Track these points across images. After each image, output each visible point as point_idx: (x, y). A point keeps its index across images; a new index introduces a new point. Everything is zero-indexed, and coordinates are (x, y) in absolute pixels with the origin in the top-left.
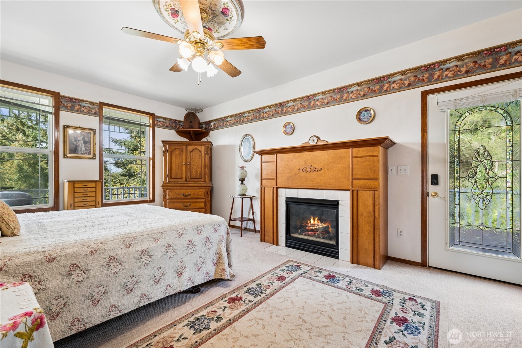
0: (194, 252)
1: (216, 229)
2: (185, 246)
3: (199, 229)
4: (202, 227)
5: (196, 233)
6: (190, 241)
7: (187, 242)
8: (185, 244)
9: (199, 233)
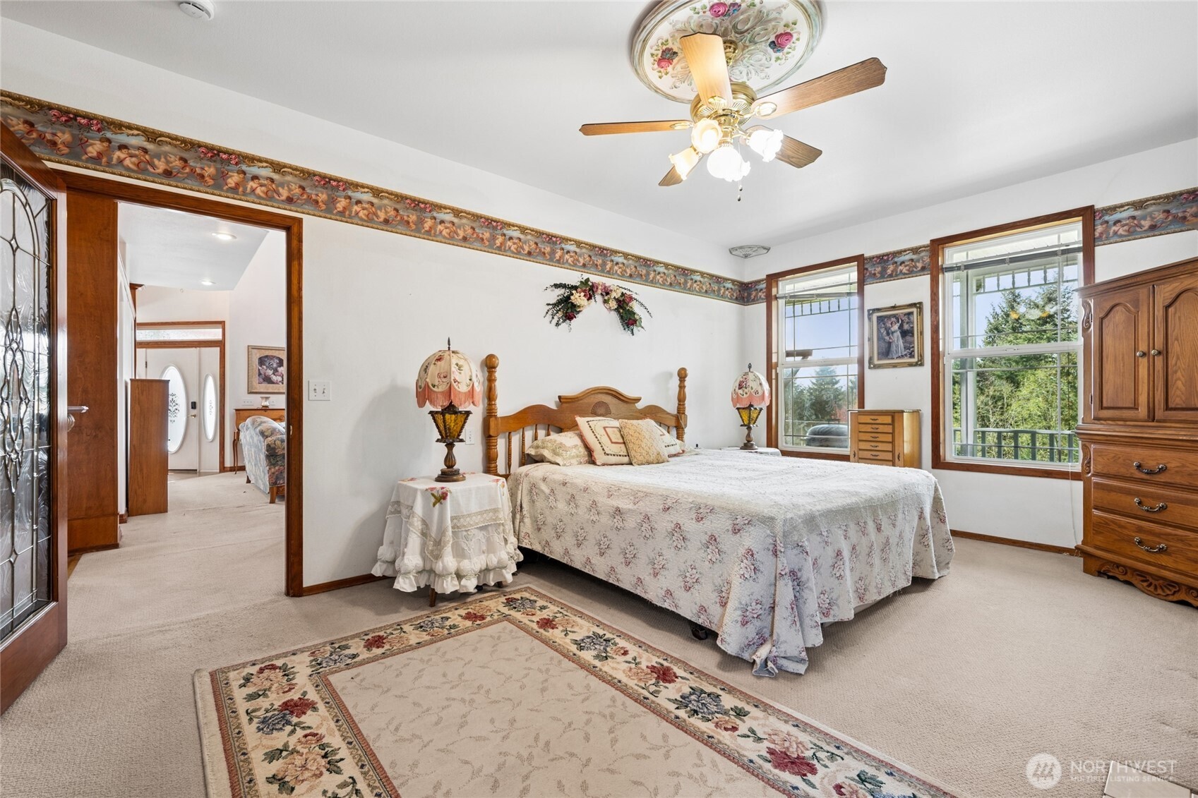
0: (683, 550)
1: (737, 527)
2: (669, 530)
3: (701, 511)
4: (709, 511)
5: (694, 516)
6: (678, 526)
7: (673, 526)
8: (670, 526)
9: (699, 519)
